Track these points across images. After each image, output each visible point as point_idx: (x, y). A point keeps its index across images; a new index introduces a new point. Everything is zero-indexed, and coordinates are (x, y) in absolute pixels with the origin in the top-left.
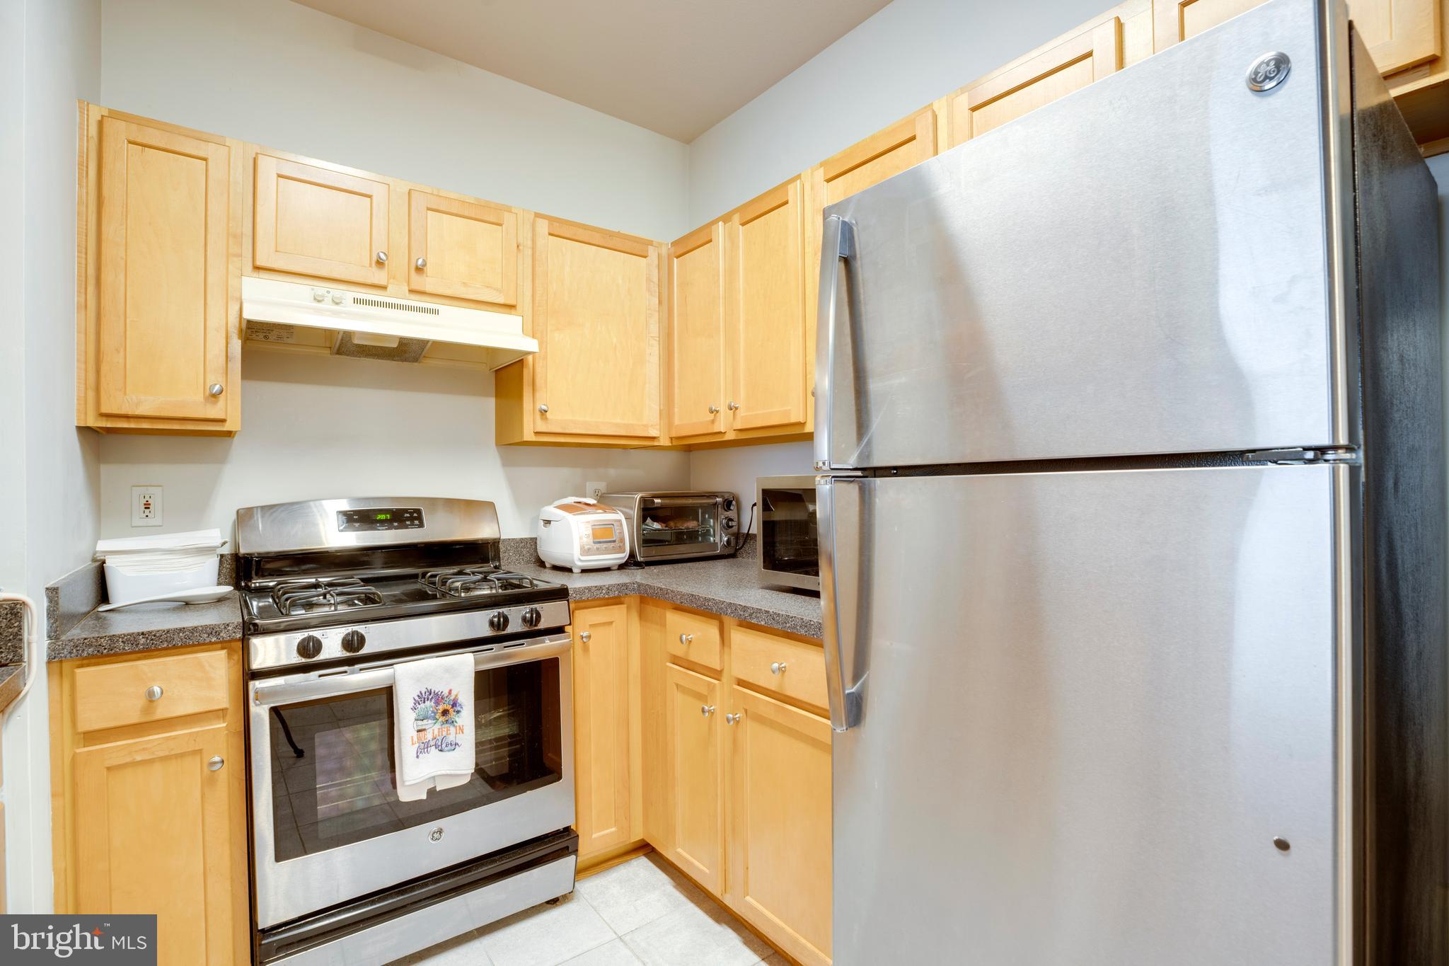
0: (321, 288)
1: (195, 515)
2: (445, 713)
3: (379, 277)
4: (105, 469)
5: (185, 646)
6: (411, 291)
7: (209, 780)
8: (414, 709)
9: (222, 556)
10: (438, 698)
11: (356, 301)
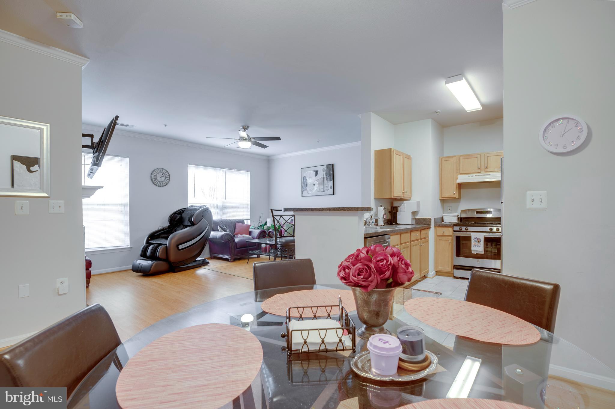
0: (469, 175)
1: (455, 211)
2: (479, 241)
3: (479, 171)
4: (445, 204)
5: (447, 227)
6: (485, 172)
7: (449, 244)
8: (474, 239)
9: (459, 218)
10: (478, 239)
11: (475, 176)
